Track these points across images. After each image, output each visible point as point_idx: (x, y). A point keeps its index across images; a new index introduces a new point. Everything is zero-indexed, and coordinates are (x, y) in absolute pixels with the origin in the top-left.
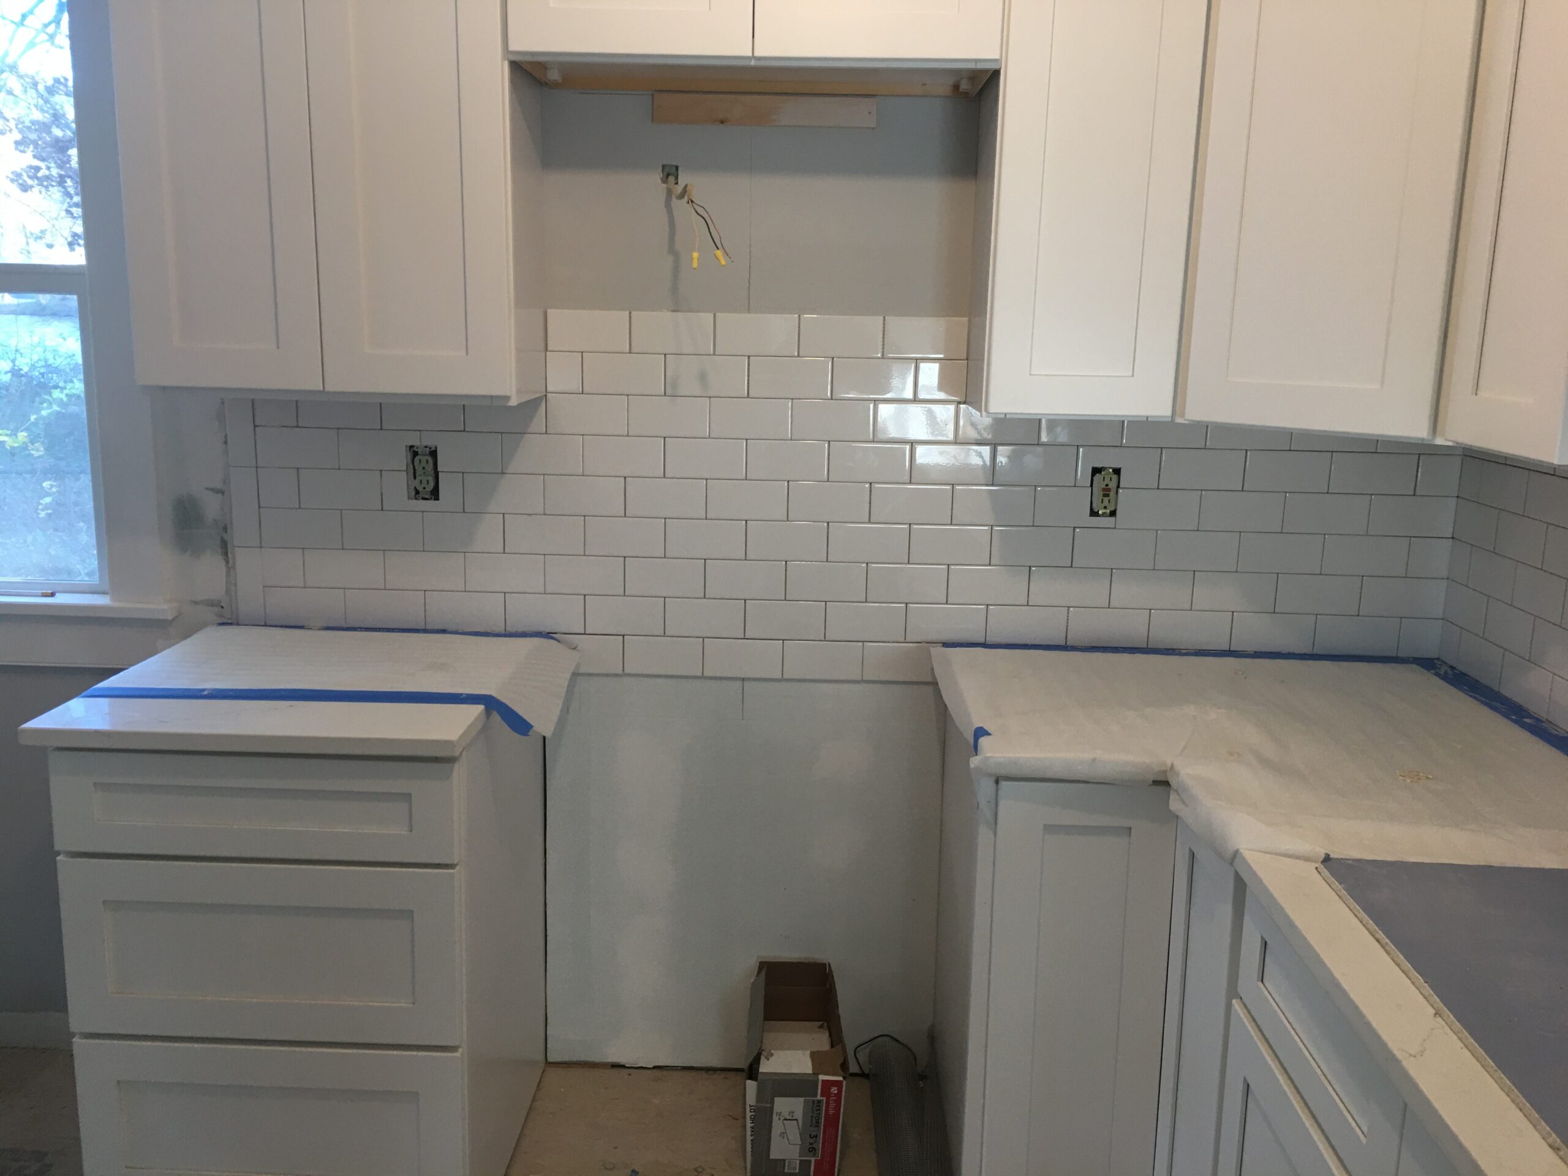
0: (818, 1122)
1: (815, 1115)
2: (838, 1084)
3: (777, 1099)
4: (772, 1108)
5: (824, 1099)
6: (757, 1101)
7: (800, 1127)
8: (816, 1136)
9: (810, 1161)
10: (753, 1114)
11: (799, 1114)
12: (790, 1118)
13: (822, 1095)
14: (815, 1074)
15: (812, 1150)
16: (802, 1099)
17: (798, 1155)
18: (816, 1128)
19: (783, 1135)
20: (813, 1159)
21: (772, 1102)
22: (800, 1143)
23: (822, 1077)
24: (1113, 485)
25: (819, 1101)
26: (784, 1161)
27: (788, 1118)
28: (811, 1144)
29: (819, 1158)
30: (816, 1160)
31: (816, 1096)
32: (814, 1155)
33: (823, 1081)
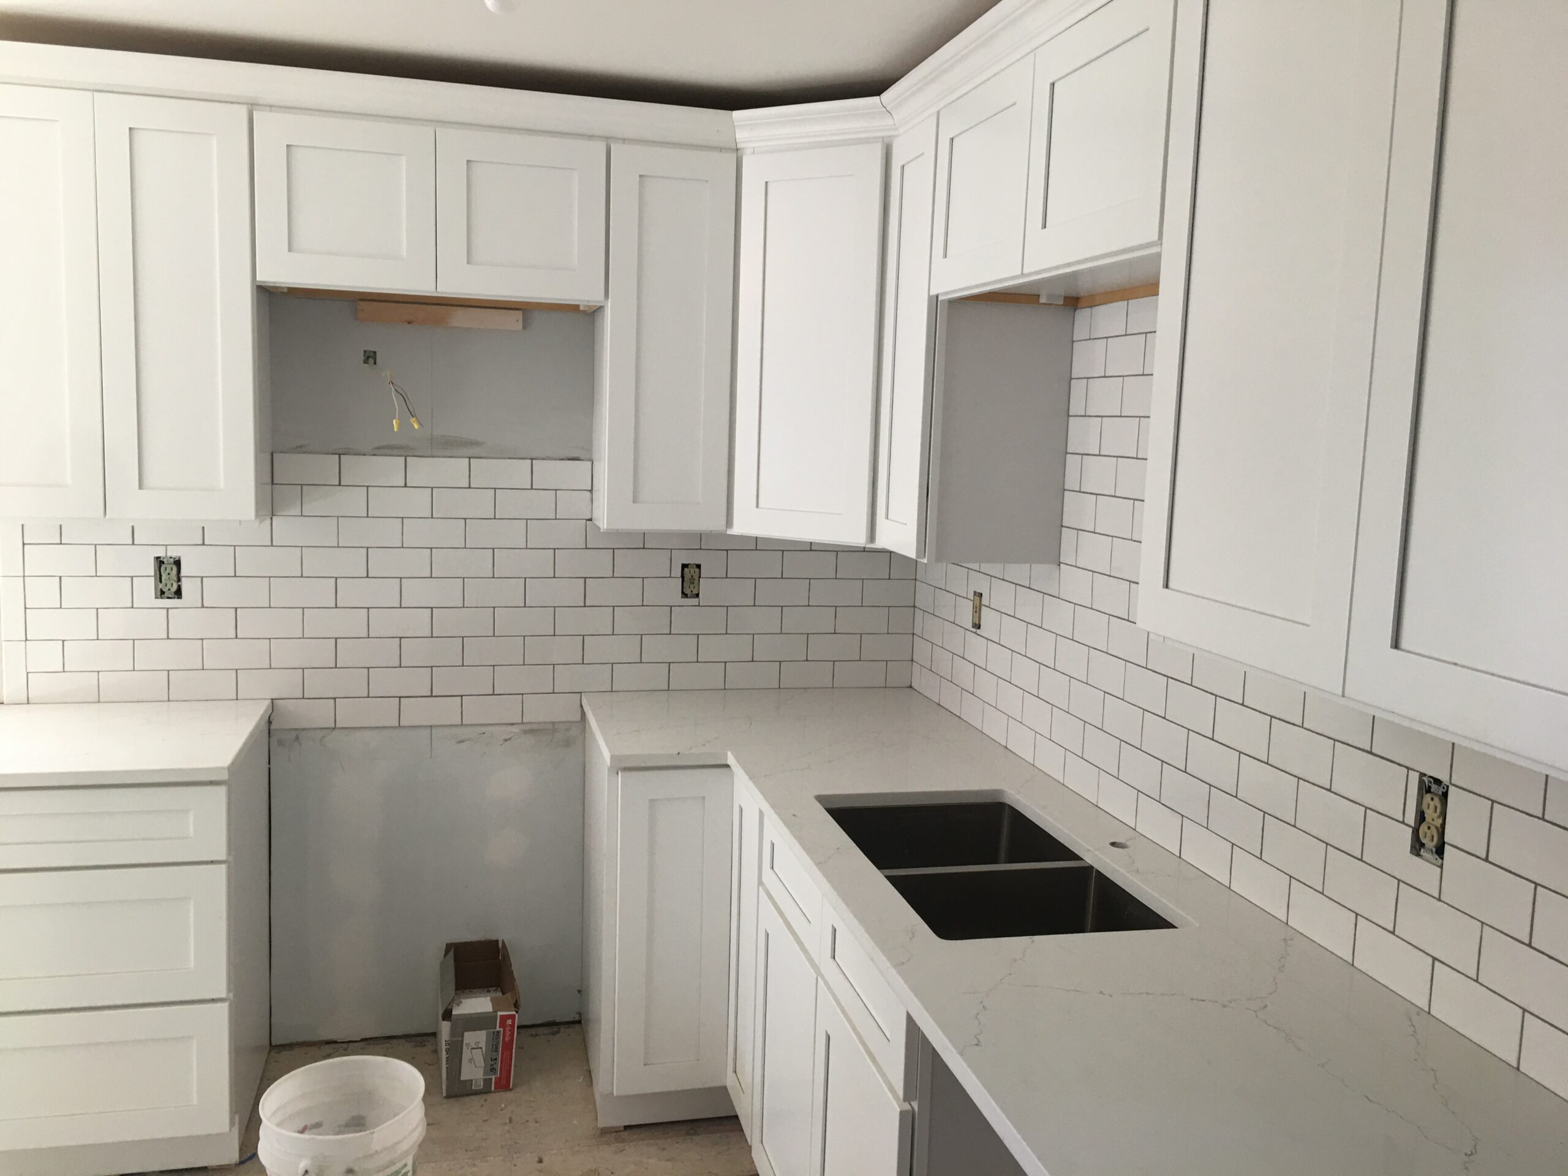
0: (497, 1048)
1: (495, 1043)
2: (512, 1017)
3: (466, 1034)
4: (462, 1041)
5: (502, 1029)
6: (450, 1038)
7: (484, 1052)
8: (496, 1059)
9: (491, 1079)
10: (448, 1047)
11: (483, 1045)
12: (476, 1047)
13: (500, 1028)
14: (495, 1011)
15: (493, 1070)
16: (484, 1032)
17: (482, 1075)
18: (496, 1053)
19: (471, 1060)
20: (493, 1077)
21: (463, 1036)
22: (484, 1065)
23: (500, 1013)
24: (696, 576)
25: (498, 1032)
26: (472, 1080)
27: (474, 1047)
28: (492, 1065)
29: (498, 1076)
30: (495, 1078)
31: (495, 1028)
32: (495, 1074)
33: (501, 1016)
